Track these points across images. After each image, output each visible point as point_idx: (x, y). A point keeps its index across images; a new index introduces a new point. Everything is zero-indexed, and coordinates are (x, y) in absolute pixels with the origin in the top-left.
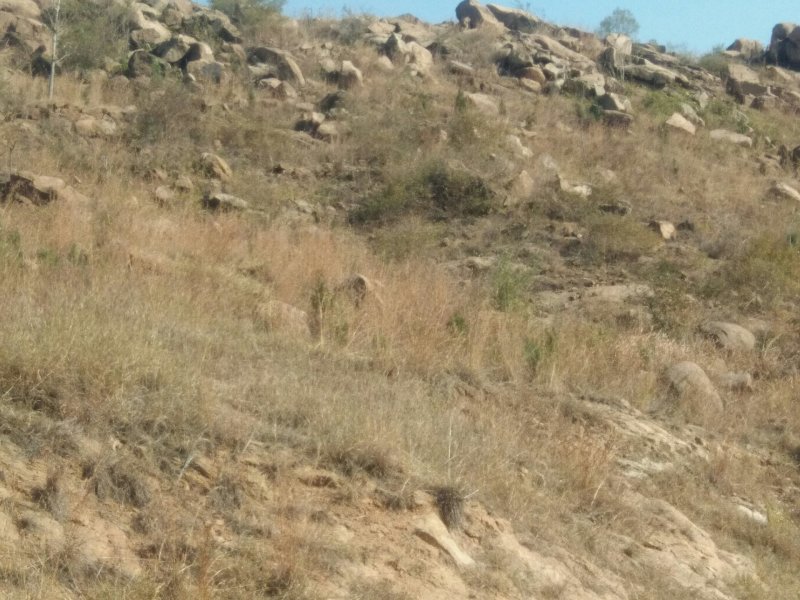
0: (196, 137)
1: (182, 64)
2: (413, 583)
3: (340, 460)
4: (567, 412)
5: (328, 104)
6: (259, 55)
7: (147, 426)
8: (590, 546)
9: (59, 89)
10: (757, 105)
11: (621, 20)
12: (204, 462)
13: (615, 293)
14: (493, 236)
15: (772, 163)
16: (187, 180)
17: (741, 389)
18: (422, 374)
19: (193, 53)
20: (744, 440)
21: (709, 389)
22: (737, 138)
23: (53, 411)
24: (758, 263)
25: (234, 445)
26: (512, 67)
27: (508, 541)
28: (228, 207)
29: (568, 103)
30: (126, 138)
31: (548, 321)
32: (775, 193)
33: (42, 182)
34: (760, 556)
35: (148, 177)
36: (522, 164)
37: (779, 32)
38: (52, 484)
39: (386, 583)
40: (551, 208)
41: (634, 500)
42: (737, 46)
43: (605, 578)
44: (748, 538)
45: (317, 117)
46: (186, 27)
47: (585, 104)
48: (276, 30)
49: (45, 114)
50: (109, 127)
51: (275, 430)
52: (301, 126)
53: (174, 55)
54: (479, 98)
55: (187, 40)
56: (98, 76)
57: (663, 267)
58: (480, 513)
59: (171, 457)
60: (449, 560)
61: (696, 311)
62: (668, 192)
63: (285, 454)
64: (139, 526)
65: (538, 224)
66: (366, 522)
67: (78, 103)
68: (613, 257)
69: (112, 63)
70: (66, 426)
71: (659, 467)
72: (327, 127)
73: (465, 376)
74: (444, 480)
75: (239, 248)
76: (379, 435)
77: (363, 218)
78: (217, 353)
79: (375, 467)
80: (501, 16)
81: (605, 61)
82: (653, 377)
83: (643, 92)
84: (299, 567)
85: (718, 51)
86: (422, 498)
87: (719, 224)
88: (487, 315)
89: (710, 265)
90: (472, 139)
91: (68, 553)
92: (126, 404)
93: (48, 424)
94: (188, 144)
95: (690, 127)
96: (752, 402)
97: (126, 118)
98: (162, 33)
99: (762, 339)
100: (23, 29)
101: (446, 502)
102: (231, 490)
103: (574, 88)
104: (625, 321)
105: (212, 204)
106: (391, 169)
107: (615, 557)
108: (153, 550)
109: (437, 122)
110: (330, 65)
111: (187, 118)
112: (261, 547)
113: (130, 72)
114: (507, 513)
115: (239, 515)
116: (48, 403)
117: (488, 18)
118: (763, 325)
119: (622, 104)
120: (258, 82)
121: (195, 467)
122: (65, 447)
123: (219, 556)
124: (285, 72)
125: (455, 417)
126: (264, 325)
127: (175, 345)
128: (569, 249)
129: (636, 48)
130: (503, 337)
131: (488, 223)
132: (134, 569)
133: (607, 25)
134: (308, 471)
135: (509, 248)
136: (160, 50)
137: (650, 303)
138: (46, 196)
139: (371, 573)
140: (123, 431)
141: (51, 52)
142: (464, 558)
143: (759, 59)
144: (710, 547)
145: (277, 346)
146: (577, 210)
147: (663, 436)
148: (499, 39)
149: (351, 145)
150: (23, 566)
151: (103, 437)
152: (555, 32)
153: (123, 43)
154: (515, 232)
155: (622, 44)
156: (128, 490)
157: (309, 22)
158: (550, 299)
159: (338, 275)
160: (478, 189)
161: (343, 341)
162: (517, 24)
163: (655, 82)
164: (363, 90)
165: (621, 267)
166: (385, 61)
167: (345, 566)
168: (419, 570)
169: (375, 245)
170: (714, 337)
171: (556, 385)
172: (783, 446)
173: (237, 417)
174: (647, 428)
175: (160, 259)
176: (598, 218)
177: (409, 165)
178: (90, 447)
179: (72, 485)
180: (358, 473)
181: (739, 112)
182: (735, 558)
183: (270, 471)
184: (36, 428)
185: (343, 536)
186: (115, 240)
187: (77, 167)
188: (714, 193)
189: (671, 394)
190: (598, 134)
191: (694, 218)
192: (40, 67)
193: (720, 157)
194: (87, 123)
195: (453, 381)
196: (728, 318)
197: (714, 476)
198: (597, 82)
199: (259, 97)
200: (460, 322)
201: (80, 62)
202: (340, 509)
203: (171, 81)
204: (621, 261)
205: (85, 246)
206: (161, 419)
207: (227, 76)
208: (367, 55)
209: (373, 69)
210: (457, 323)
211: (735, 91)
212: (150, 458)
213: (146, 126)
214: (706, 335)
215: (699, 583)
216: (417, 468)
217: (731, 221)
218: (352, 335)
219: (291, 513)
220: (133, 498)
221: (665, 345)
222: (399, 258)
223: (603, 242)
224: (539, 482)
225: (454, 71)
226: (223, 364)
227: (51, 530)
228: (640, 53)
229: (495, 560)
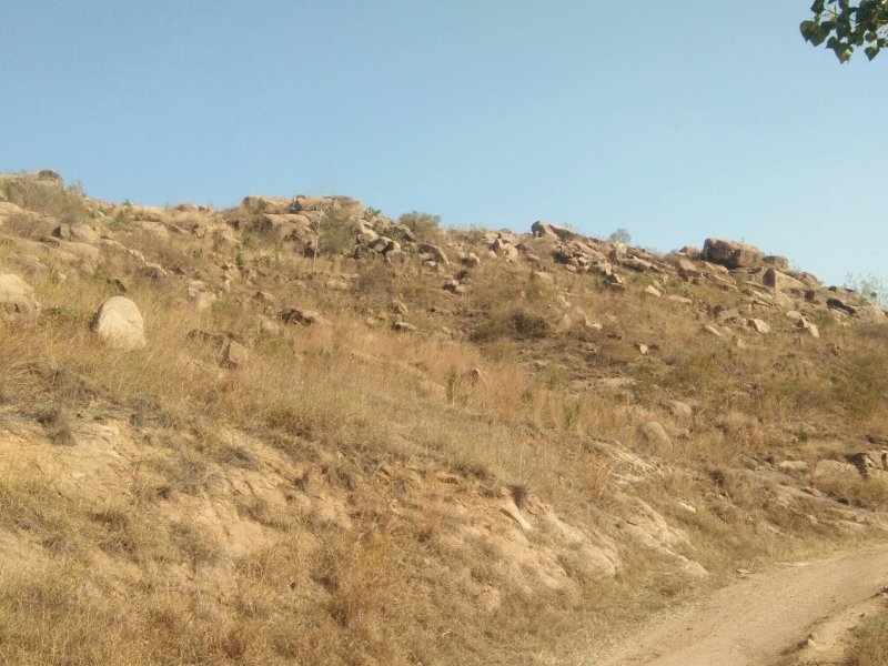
0: (389, 291)
1: (384, 252)
2: (498, 537)
3: (461, 469)
4: (586, 447)
5: (461, 276)
6: (424, 249)
7: (358, 447)
8: (597, 521)
9: (318, 264)
10: (695, 282)
11: (621, 235)
12: (387, 468)
13: (614, 382)
14: (548, 349)
15: (703, 314)
16: (384, 314)
17: (683, 437)
18: (507, 423)
19: (390, 247)
20: (684, 466)
21: (665, 437)
22: (683, 300)
23: (308, 437)
24: (694, 369)
25: (404, 458)
26: (561, 258)
27: (552, 517)
28: (405, 329)
29: (591, 278)
30: (352, 291)
31: (577, 396)
32: (704, 331)
33: (307, 313)
34: (692, 531)
35: (363, 312)
36: (565, 311)
37: (708, 243)
38: (305, 477)
39: (484, 538)
40: (580, 335)
41: (621, 497)
42: (685, 250)
43: (604, 539)
44: (685, 520)
45: (455, 282)
46: (386, 233)
47: (600, 280)
48: (435, 236)
49: (310, 277)
50: (344, 285)
51: (426, 451)
52: (446, 287)
53: (380, 247)
54: (542, 275)
55: (387, 240)
56: (339, 258)
57: (641, 369)
58: (537, 500)
59: (370, 464)
60: (518, 525)
61: (659, 394)
62: (645, 328)
63: (431, 465)
64: (351, 501)
65: (573, 343)
66: (474, 503)
67: (328, 271)
68: (613, 363)
69: (347, 251)
70: (314, 445)
71: (636, 479)
72: (460, 288)
73: (531, 425)
74: (518, 482)
75: (410, 352)
76: (482, 456)
77: (478, 338)
78: (396, 409)
79: (480, 474)
80: (556, 231)
81: (612, 256)
82: (634, 429)
83: (632, 273)
84: (437, 527)
85: (674, 252)
86: (505, 491)
87: (672, 347)
88: (544, 392)
89: (667, 369)
90: (538, 297)
91: (313, 515)
92: (346, 434)
93: (305, 444)
94: (385, 295)
95: (658, 293)
96: (689, 445)
97: (353, 280)
98: (374, 236)
99: (694, 409)
100: (301, 232)
101: (518, 494)
102: (401, 483)
103: (595, 270)
104: (620, 398)
105: (398, 328)
106: (494, 311)
107: (611, 528)
108: (358, 514)
109: (520, 287)
110: (463, 255)
111: (385, 281)
112: (417, 515)
113: (356, 256)
114: (551, 501)
115: (406, 497)
116: (305, 433)
117: (549, 232)
118: (696, 403)
119: (620, 280)
120: (424, 263)
121: (382, 470)
122: (313, 457)
123: (394, 519)
124: (438, 258)
125: (524, 447)
126: (423, 394)
127: (374, 403)
128: (589, 358)
129: (628, 250)
130: (552, 404)
131: (545, 343)
132: (348, 524)
133: (613, 237)
134: (444, 475)
135: (557, 356)
136: (372, 245)
137: (633, 388)
138: (309, 321)
139: (476, 531)
140: (345, 449)
141: (314, 244)
142: (527, 525)
143: (697, 257)
144: (664, 525)
145: (429, 405)
146: (595, 337)
147: (639, 462)
148: (555, 244)
149: (472, 298)
150: (288, 520)
151: (334, 452)
152: (585, 240)
153: (353, 241)
154: (561, 348)
155: (621, 247)
156: (346, 481)
157: (452, 232)
158: (579, 384)
159: (463, 368)
160: (540, 323)
161: (465, 404)
162: (564, 235)
163: (639, 269)
164: (480, 269)
165: (618, 368)
166: (492, 253)
167: (462, 527)
168: (502, 531)
169: (484, 352)
170: (668, 409)
171: (581, 432)
172: (706, 470)
173: (407, 444)
174: (630, 457)
175: (368, 357)
176: (606, 341)
177: (504, 310)
178: (327, 457)
179: (316, 477)
180: (470, 476)
181: (685, 286)
182: (677, 531)
183: (423, 474)
184: (298, 446)
185: (461, 510)
186: (345, 346)
187: (326, 306)
188: (670, 330)
189: (644, 438)
190: (607, 296)
191: (659, 343)
192: (309, 252)
193: (674, 310)
194: (332, 283)
195: (524, 428)
196: (676, 398)
197: (666, 485)
198: (607, 268)
199: (424, 271)
200: (529, 396)
201: (330, 250)
202: (460, 496)
203: (378, 261)
204: (619, 366)
205: (329, 348)
206: (365, 443)
207: (407, 259)
208: (483, 250)
209: (486, 257)
210: (527, 396)
211: (683, 274)
212: (358, 464)
213: (363, 285)
214: (664, 407)
215: (657, 544)
216: (503, 475)
217: (679, 345)
218: (470, 401)
219: (433, 497)
220: (349, 486)
221: (641, 412)
222: (497, 360)
223: (609, 354)
224: (569, 485)
225: (529, 260)
226: (400, 414)
227: (304, 501)
228: (631, 253)
229: (544, 527)
